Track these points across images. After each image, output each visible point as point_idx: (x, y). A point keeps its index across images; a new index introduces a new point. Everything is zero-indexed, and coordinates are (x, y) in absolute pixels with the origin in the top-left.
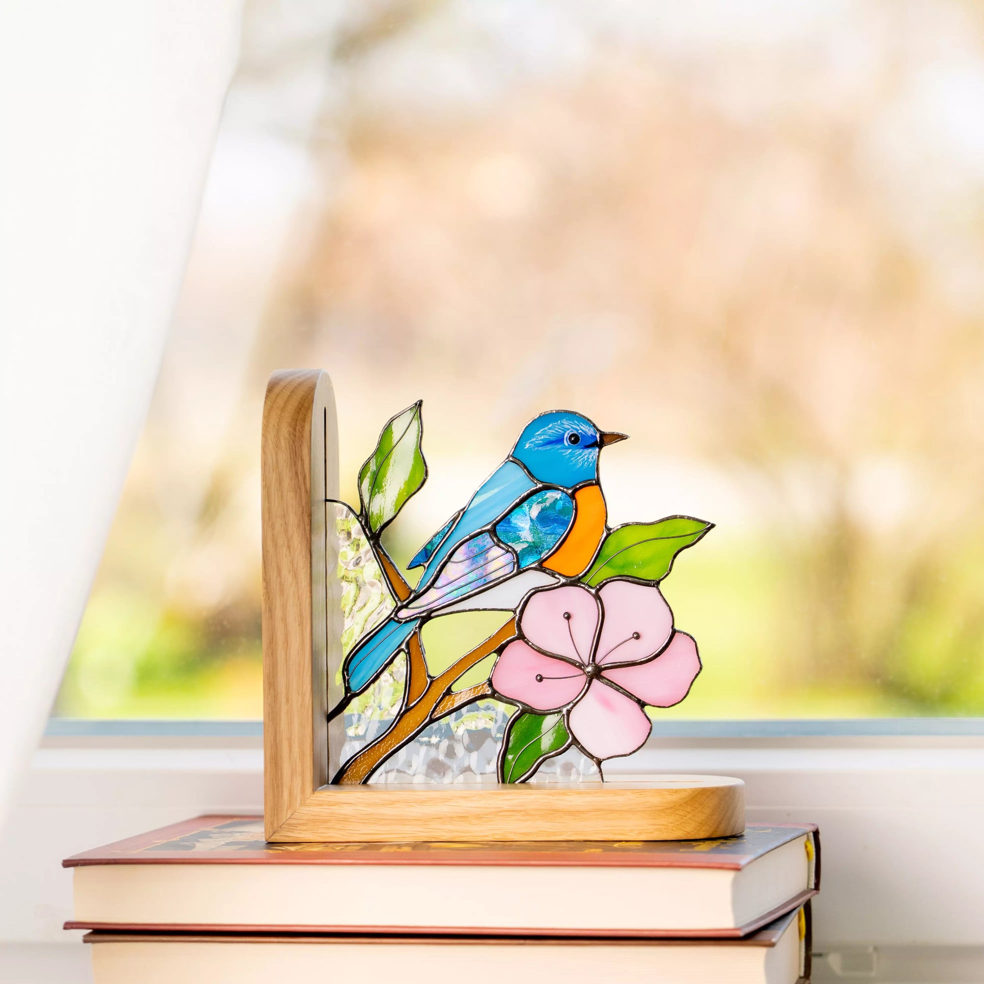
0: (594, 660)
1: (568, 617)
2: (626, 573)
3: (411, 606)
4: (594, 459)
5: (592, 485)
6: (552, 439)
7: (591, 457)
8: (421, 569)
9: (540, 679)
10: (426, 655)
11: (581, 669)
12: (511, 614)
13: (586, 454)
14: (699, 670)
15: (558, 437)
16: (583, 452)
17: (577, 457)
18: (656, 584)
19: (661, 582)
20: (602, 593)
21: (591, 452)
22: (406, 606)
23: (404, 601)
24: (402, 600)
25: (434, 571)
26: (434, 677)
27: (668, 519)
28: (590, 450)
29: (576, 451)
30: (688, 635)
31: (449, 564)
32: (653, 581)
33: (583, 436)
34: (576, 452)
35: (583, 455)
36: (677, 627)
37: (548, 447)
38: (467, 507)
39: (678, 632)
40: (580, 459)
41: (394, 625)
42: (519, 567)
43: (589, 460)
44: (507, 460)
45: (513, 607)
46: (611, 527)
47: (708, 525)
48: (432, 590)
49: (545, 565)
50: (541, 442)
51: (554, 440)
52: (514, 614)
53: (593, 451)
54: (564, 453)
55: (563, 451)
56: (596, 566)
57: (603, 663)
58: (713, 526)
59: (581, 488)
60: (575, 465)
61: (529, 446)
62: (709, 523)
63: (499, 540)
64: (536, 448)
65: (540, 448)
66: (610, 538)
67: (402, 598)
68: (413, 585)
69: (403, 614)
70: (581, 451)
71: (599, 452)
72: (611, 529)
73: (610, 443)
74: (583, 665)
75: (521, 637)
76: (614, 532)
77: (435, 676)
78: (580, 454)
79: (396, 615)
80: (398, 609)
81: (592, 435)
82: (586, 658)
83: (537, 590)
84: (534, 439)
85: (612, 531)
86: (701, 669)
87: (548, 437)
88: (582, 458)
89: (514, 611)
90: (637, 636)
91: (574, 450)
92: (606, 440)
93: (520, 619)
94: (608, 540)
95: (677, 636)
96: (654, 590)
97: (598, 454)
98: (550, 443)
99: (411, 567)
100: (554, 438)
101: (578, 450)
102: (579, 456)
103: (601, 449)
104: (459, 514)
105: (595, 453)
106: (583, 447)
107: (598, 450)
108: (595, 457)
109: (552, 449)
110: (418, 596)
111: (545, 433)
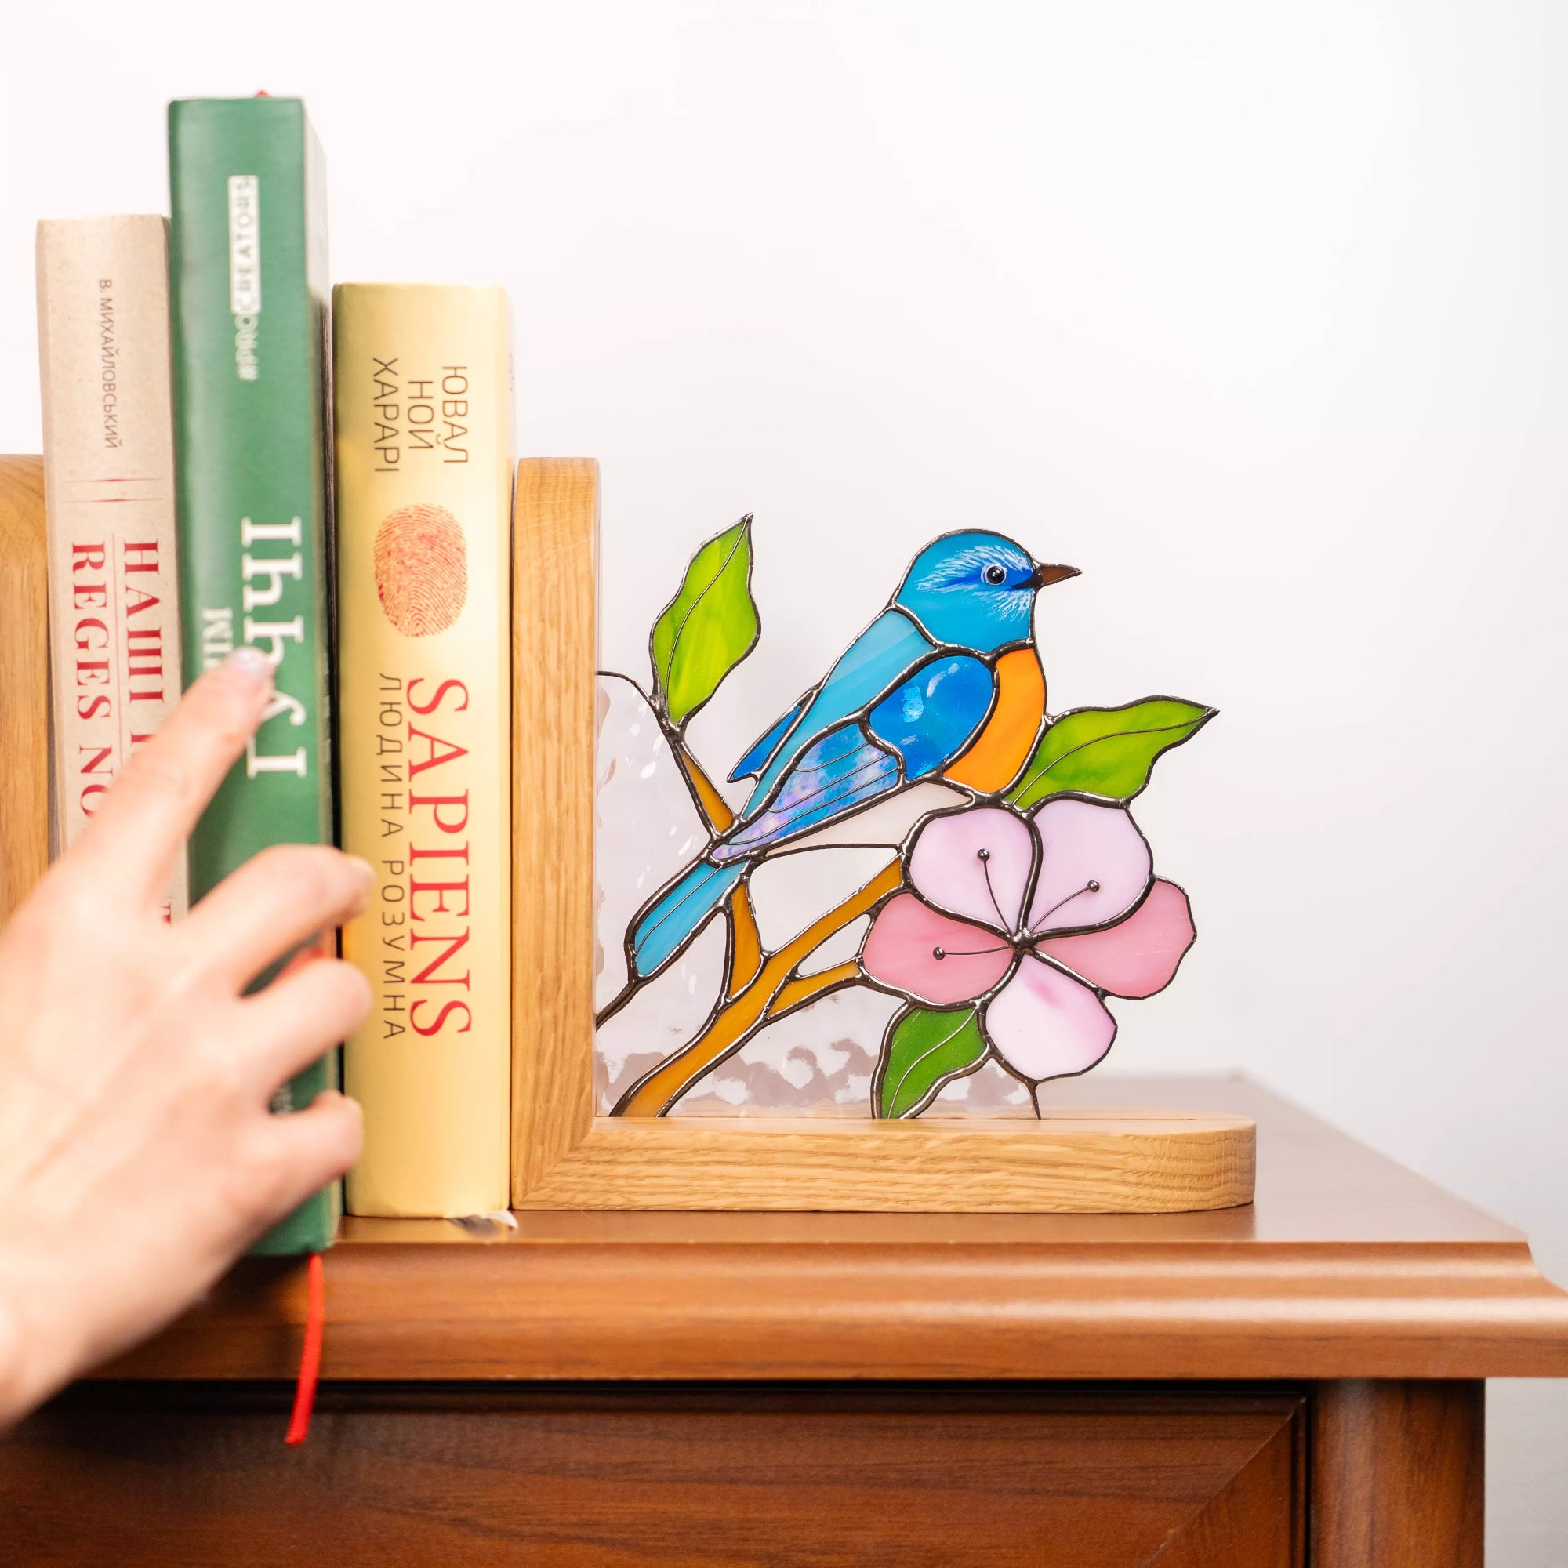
0: (1025, 924)
1: (984, 857)
3: (733, 841)
4: (1028, 607)
6: (962, 575)
7: (1022, 603)
9: (940, 956)
10: (758, 918)
11: (1005, 939)
12: (892, 854)
13: (1014, 599)
14: (1191, 940)
15: (969, 571)
16: (1009, 596)
18: (1124, 806)
19: (1133, 801)
20: (1038, 819)
21: (1022, 596)
22: (724, 841)
23: (723, 832)
26: (771, 953)
27: (1142, 702)
28: (1021, 593)
29: (997, 594)
30: (1174, 886)
31: (795, 774)
32: (1119, 799)
34: (999, 596)
35: (1009, 600)
36: (1157, 872)
37: (955, 588)
38: (825, 682)
39: (1163, 881)
40: (1005, 606)
43: (1020, 609)
44: (888, 608)
45: (898, 842)
47: (1207, 710)
48: (767, 815)
49: (947, 774)
50: (943, 580)
51: (964, 576)
52: (898, 852)
53: (1025, 594)
54: (982, 595)
55: (979, 594)
56: (1029, 777)
57: (1043, 929)
58: (1215, 713)
59: (1005, 653)
60: (996, 616)
62: (1209, 708)
64: (936, 590)
65: (941, 590)
66: (1052, 731)
70: (1006, 593)
71: (1035, 596)
72: (1054, 717)
73: (1052, 580)
74: (1008, 932)
75: (910, 888)
76: (1057, 722)
77: (772, 950)
78: (1005, 599)
81: (1023, 569)
82: (1012, 920)
83: (936, 815)
85: (1054, 721)
86: (1195, 937)
87: (955, 572)
88: (1007, 605)
89: (899, 849)
90: (1095, 887)
91: (995, 593)
92: (1044, 575)
93: (908, 860)
94: (1047, 736)
95: (1157, 886)
96: (1120, 814)
97: (1033, 599)
98: (956, 581)
99: (734, 778)
100: (963, 573)
101: (1001, 593)
102: (1003, 602)
103: (1037, 590)
104: (812, 694)
105: (1029, 597)
106: (1009, 587)
107: (1034, 592)
108: (1028, 604)
109: (962, 590)
110: (746, 825)
111: (950, 566)
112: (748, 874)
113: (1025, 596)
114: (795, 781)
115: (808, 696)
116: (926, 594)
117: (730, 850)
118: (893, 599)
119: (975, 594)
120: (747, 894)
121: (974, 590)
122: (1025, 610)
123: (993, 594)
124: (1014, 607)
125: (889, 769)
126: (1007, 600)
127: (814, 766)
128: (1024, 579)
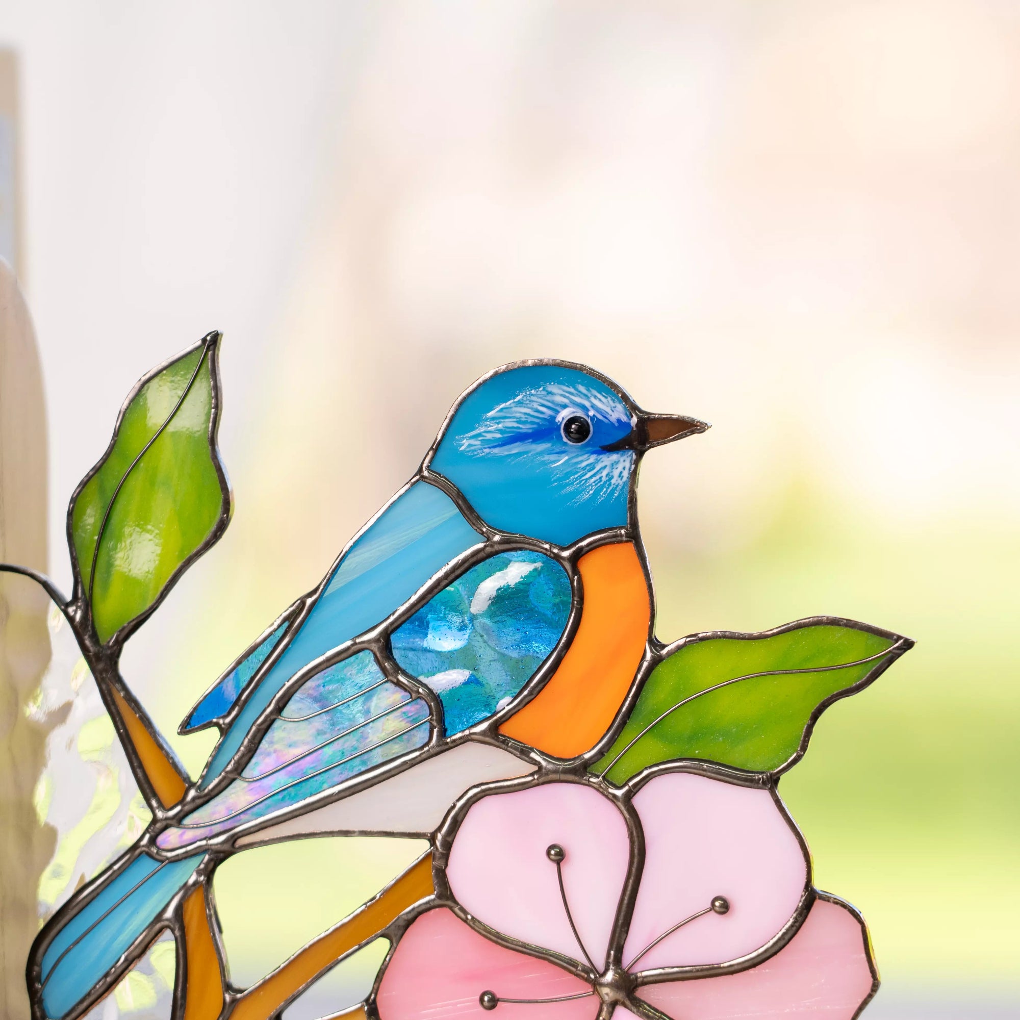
0: (618, 961)
1: (558, 855)
2: (697, 753)
3: (187, 821)
4: (625, 479)
5: (615, 540)
6: (526, 428)
7: (616, 473)
8: (212, 736)
9: (491, 1002)
10: (225, 935)
11: (588, 980)
12: (422, 847)
13: (605, 467)
14: (868, 991)
15: (538, 424)
16: (597, 461)
18: (771, 782)
19: (784, 778)
20: (639, 801)
21: (617, 462)
22: (178, 820)
23: (172, 809)
24: (168, 806)
25: (240, 738)
26: (241, 991)
27: (799, 626)
28: (614, 457)
29: (580, 459)
30: (844, 906)
31: (277, 724)
32: (762, 773)
33: (598, 422)
34: (582, 461)
35: (597, 468)
36: (819, 885)
37: (516, 448)
38: (322, 587)
39: (826, 898)
40: (591, 477)
41: (147, 866)
42: (443, 733)
43: (613, 481)
44: (418, 477)
45: (430, 829)
46: (664, 642)
47: (897, 641)
48: (238, 785)
49: (506, 729)
50: (499, 436)
51: (530, 431)
52: (431, 846)
53: (622, 460)
54: (555, 462)
55: (553, 457)
56: (627, 736)
57: (644, 970)
58: (908, 645)
59: (592, 547)
60: (577, 492)
61: (470, 445)
62: (899, 638)
63: (398, 669)
64: (487, 450)
65: (496, 450)
66: (660, 668)
67: (168, 803)
68: (194, 769)
69: (172, 838)
70: (593, 458)
71: (637, 462)
72: (664, 646)
73: (664, 439)
74: (593, 969)
75: (446, 896)
76: (670, 654)
77: (242, 987)
78: (591, 467)
79: (153, 841)
80: (156, 829)
81: (619, 421)
82: (599, 953)
83: (486, 792)
84: (483, 429)
85: (664, 652)
86: (875, 986)
87: (516, 425)
88: (594, 475)
89: (432, 839)
90: (723, 906)
91: (577, 456)
92: (651, 431)
93: (446, 856)
94: (654, 673)
95: (819, 907)
96: (762, 796)
97: (633, 467)
98: (519, 438)
99: (188, 727)
100: (528, 426)
101: (586, 456)
102: (590, 471)
103: (640, 455)
104: (303, 603)
105: (627, 464)
106: (598, 449)
107: (634, 457)
108: (626, 474)
109: (526, 453)
110: (206, 799)
111: (508, 415)
112: (209, 873)
113: (622, 462)
114: (278, 732)
115: (298, 607)
116: (469, 458)
117: (181, 835)
118: (425, 465)
119: (546, 458)
120: (208, 902)
121: (541, 453)
122: (621, 483)
123: (573, 458)
124: (604, 479)
125: (415, 720)
126: (594, 468)
127: (306, 713)
128: (620, 435)
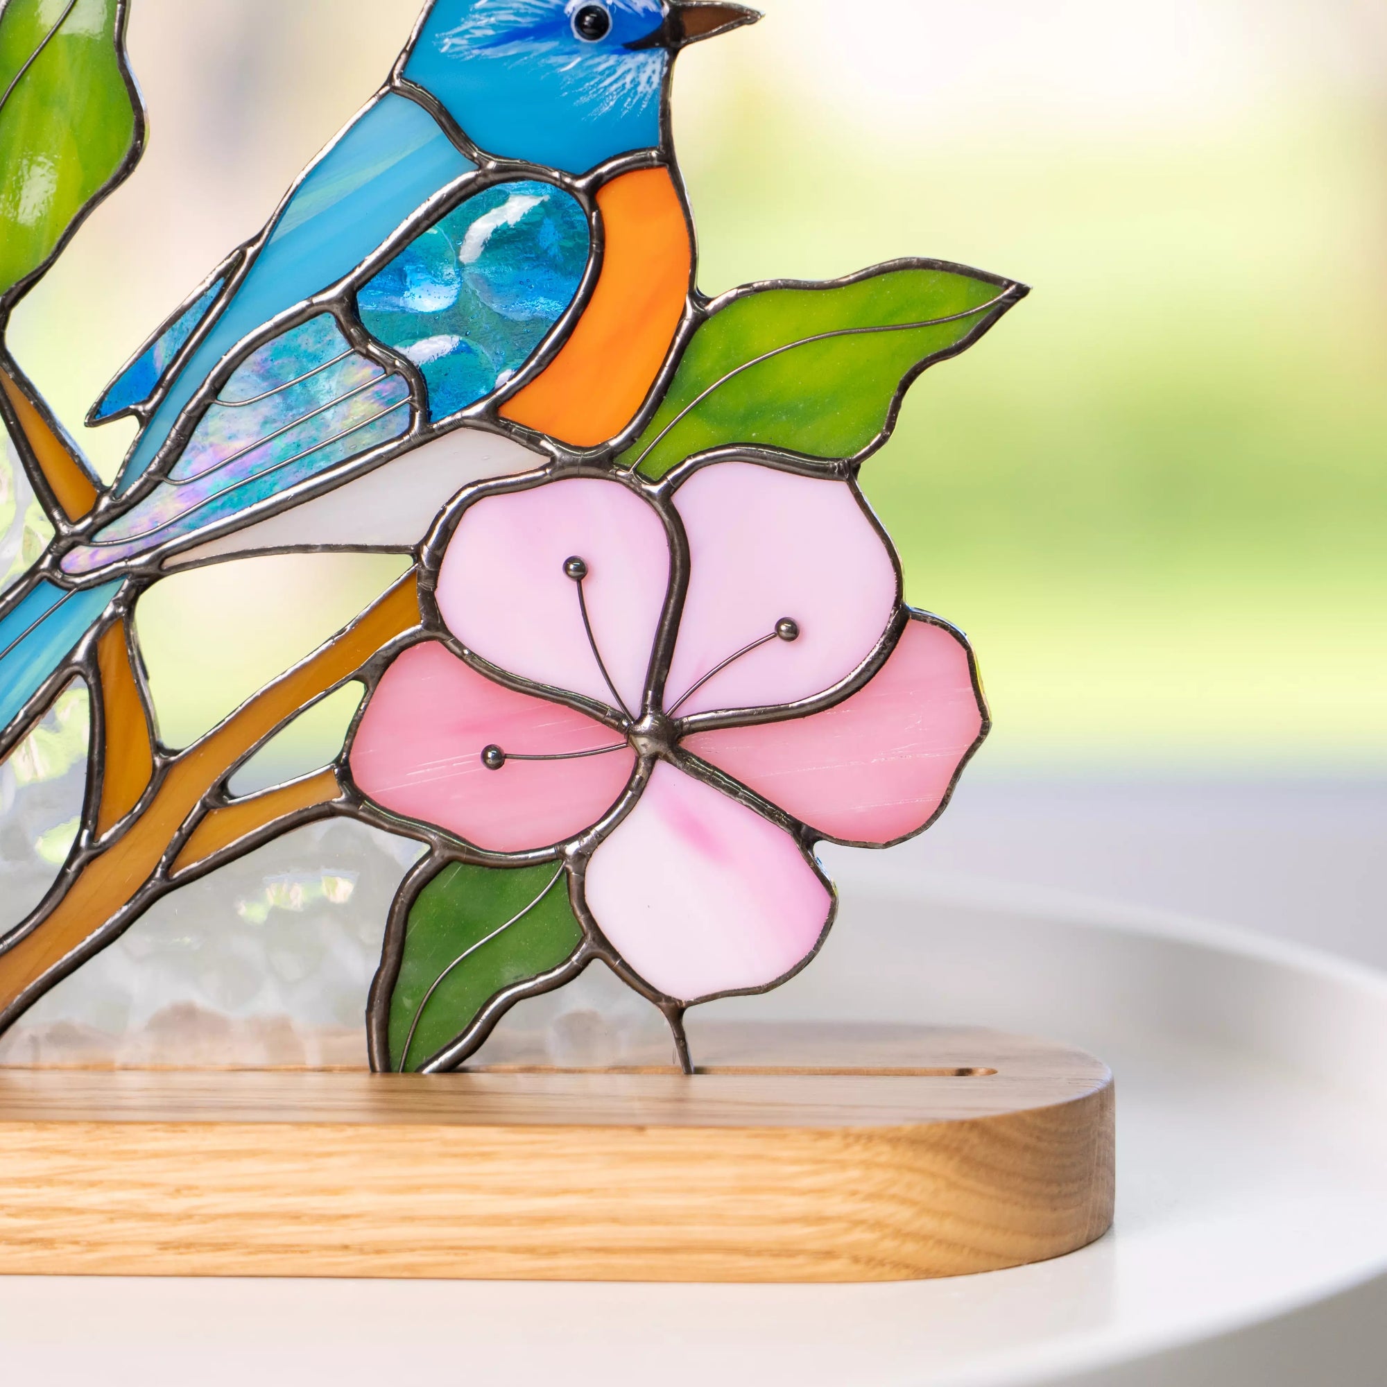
0: (657, 703)
1: (578, 570)
2: (754, 436)
3: (100, 537)
4: (655, 86)
5: (644, 165)
6: (525, 22)
7: (643, 78)
8: (130, 426)
9: (496, 759)
10: (151, 682)
11: (619, 728)
12: (405, 564)
13: (629, 70)
14: (977, 734)
15: (541, 16)
16: (619, 63)
17: (601, 82)
18: (849, 471)
19: (864, 465)
20: (681, 500)
21: (645, 64)
22: (88, 537)
23: (79, 522)
24: (74, 518)
25: (166, 430)
26: (175, 753)
27: (882, 271)
28: (641, 57)
29: (597, 60)
30: (945, 626)
31: (214, 409)
32: (837, 460)
33: (618, 13)
34: (599, 64)
35: (619, 72)
36: (911, 601)
37: (513, 49)
38: (266, 233)
39: (921, 617)
40: (611, 84)
41: (48, 596)
42: (427, 418)
43: (640, 89)
44: (387, 88)
45: (412, 540)
46: (708, 294)
47: (1007, 287)
48: (164, 488)
49: (508, 411)
50: (490, 32)
51: (531, 26)
52: (415, 562)
53: (650, 60)
54: (563, 65)
55: (561, 59)
56: (665, 417)
57: (691, 713)
58: (1022, 291)
59: (615, 174)
60: (595, 103)
61: (453, 46)
62: (1011, 283)
63: (367, 337)
64: (476, 52)
65: (488, 52)
66: (704, 329)
67: (74, 513)
68: (107, 473)
69: (80, 559)
70: (613, 59)
71: (670, 64)
72: (708, 301)
73: (703, 33)
74: (626, 714)
75: (436, 627)
76: (717, 310)
77: (177, 747)
78: (612, 70)
79: (56, 564)
80: (60, 547)
81: (646, 10)
82: (632, 692)
83: (484, 491)
84: (470, 24)
85: (710, 307)
86: (985, 728)
87: (512, 18)
88: (616, 81)
89: (416, 553)
90: (790, 631)
91: (592, 57)
92: (687, 21)
93: (434, 575)
94: (698, 334)
95: (913, 630)
96: (840, 489)
97: (665, 69)
98: (515, 34)
99: (97, 417)
100: (529, 19)
101: (604, 57)
102: (609, 76)
103: (674, 53)
104: (243, 254)
105: (658, 66)
106: (620, 47)
107: (667, 57)
108: (656, 79)
109: (529, 53)
110: (123, 508)
111: (504, 6)
112: (130, 602)
113: (649, 64)
114: (214, 421)
115: (236, 259)
116: (454, 62)
117: (93, 556)
118: (396, 72)
119: (553, 60)
120: (129, 640)
121: (546, 55)
122: (650, 91)
123: (587, 59)
124: (628, 86)
125: (390, 402)
126: (615, 72)
127: (252, 394)
128: (648, 29)
